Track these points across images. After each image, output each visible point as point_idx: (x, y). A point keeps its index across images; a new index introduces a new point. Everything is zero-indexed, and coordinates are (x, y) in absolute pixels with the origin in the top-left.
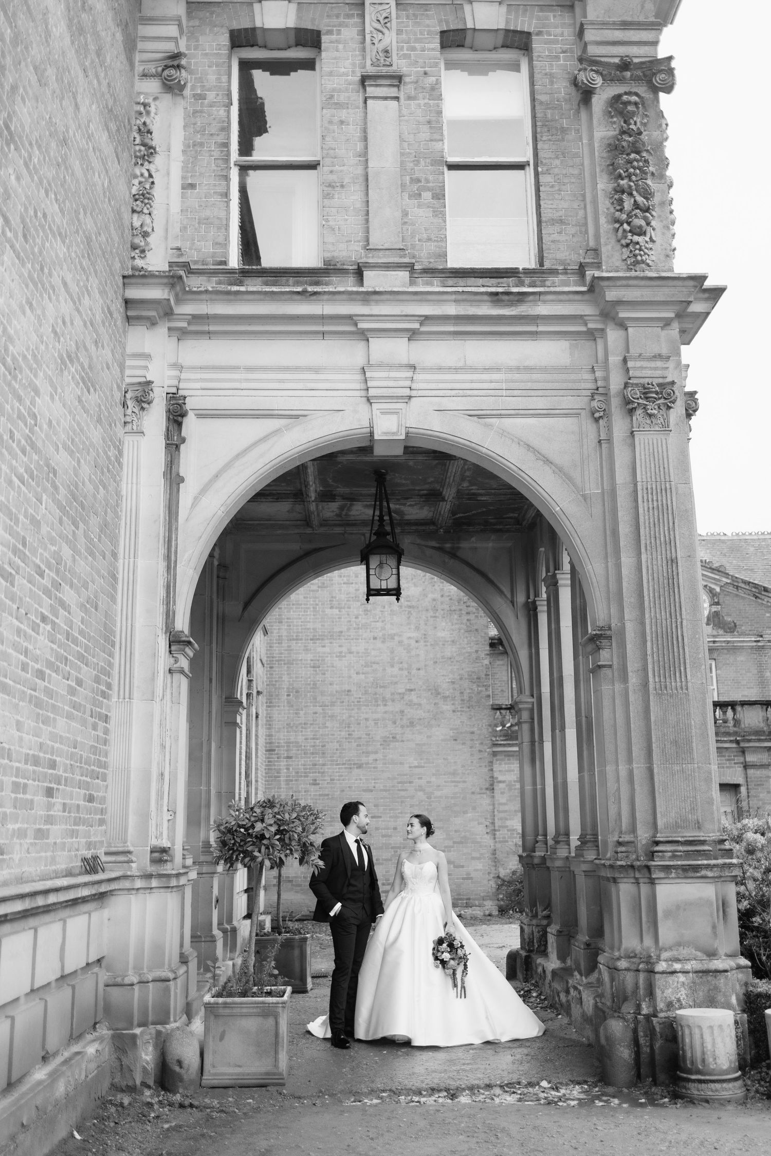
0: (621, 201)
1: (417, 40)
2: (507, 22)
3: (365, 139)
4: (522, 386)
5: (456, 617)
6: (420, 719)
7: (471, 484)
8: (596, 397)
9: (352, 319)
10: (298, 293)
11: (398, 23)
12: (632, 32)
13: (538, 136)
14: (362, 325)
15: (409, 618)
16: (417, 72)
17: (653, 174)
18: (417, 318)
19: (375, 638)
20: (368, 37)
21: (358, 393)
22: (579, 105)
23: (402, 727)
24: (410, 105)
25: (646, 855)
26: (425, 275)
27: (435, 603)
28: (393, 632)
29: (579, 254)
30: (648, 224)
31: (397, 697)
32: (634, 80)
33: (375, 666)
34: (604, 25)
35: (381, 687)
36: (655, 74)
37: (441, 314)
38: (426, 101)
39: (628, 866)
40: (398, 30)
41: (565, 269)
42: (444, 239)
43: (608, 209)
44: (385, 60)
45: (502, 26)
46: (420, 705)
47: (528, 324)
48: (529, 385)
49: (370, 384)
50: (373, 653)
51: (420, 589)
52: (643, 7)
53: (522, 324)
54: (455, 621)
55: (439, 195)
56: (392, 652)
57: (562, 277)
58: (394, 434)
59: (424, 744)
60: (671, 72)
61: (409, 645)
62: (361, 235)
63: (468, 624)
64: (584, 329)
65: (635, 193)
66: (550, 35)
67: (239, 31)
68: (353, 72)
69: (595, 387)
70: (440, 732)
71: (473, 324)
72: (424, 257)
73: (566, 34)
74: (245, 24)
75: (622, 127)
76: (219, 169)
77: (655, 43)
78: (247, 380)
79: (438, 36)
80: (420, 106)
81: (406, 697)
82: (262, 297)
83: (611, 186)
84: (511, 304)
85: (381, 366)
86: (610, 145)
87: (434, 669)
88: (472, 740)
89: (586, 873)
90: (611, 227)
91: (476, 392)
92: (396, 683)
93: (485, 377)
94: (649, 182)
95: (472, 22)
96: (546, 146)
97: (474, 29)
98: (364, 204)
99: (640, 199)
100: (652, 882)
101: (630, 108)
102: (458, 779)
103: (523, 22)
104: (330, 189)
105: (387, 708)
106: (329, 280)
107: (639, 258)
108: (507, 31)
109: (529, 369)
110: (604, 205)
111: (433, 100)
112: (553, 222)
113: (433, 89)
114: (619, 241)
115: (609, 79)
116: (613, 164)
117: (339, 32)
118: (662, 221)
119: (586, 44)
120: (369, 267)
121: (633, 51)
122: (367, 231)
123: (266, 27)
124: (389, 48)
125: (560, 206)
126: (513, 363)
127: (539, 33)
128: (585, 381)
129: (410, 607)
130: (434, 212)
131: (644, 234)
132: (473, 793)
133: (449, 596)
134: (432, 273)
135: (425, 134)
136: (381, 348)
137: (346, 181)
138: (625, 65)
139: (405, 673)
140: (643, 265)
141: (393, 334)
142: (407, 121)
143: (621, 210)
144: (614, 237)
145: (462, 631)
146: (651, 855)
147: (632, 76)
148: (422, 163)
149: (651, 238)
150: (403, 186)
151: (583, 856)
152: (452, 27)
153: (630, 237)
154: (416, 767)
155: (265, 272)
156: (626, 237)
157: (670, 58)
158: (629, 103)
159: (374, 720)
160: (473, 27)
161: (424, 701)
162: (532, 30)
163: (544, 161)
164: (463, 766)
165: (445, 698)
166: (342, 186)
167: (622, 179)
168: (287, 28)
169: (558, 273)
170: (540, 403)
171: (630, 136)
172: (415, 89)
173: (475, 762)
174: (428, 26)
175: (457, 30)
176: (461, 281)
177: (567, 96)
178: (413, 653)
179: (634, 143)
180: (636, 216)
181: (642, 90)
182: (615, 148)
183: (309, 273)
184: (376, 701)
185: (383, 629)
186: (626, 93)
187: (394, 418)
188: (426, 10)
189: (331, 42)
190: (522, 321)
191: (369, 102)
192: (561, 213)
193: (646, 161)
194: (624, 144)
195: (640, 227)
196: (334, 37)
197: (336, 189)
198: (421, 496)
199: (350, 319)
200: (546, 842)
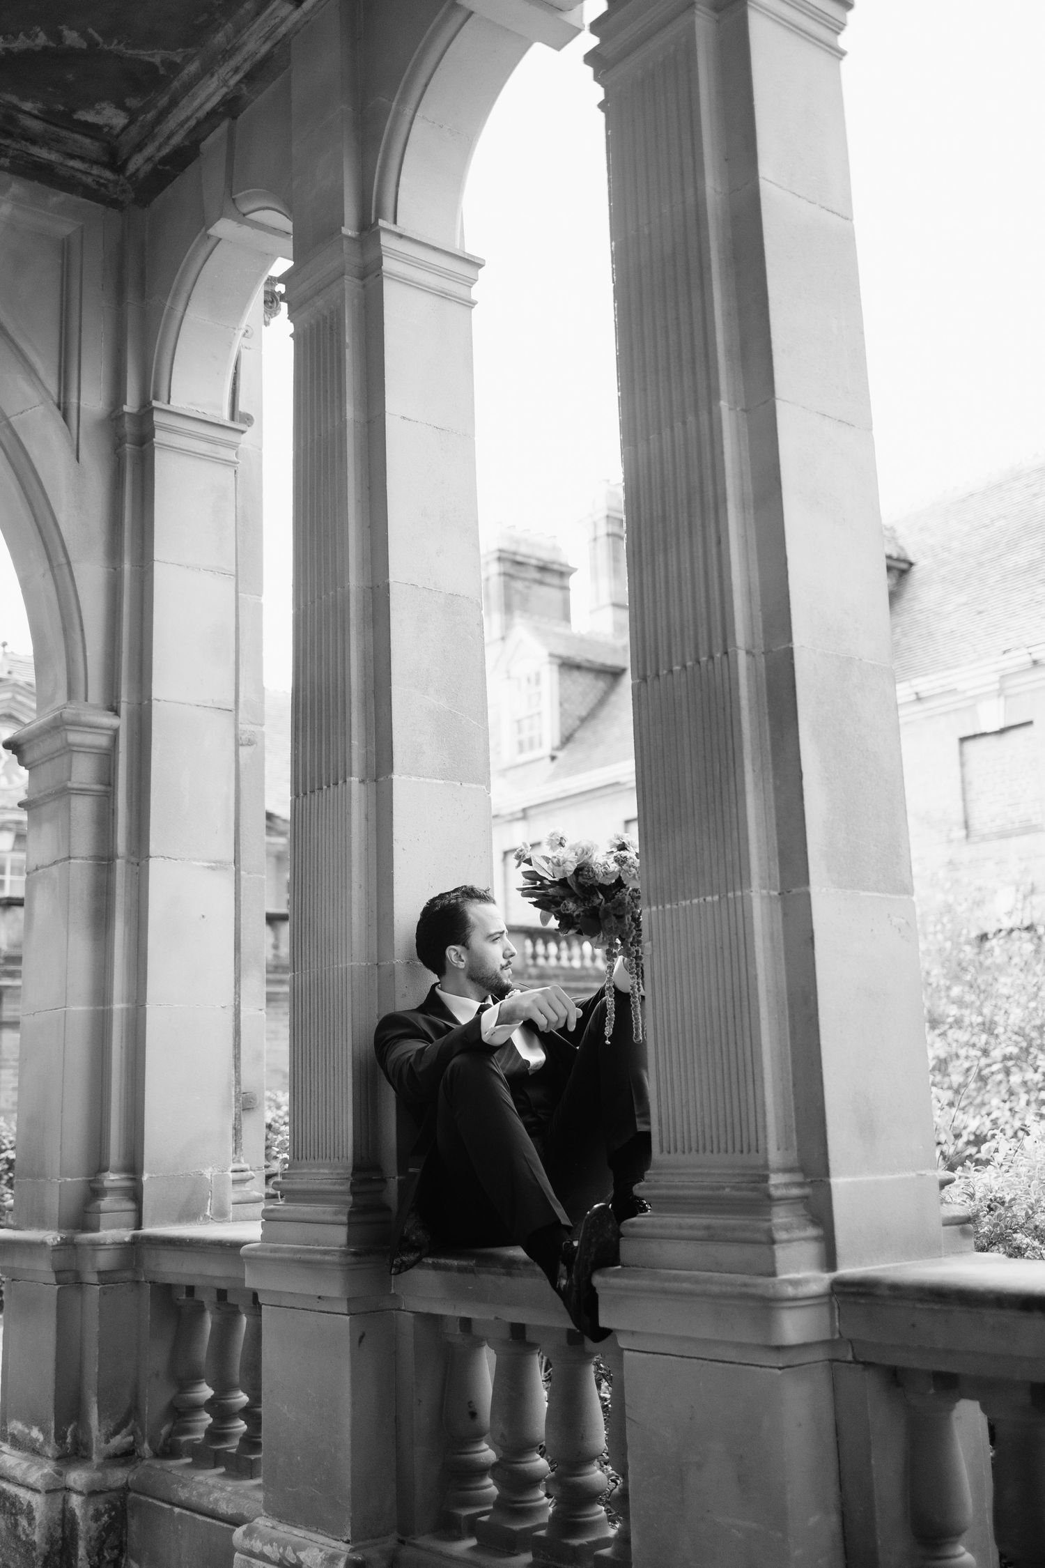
200: (135, 1194)
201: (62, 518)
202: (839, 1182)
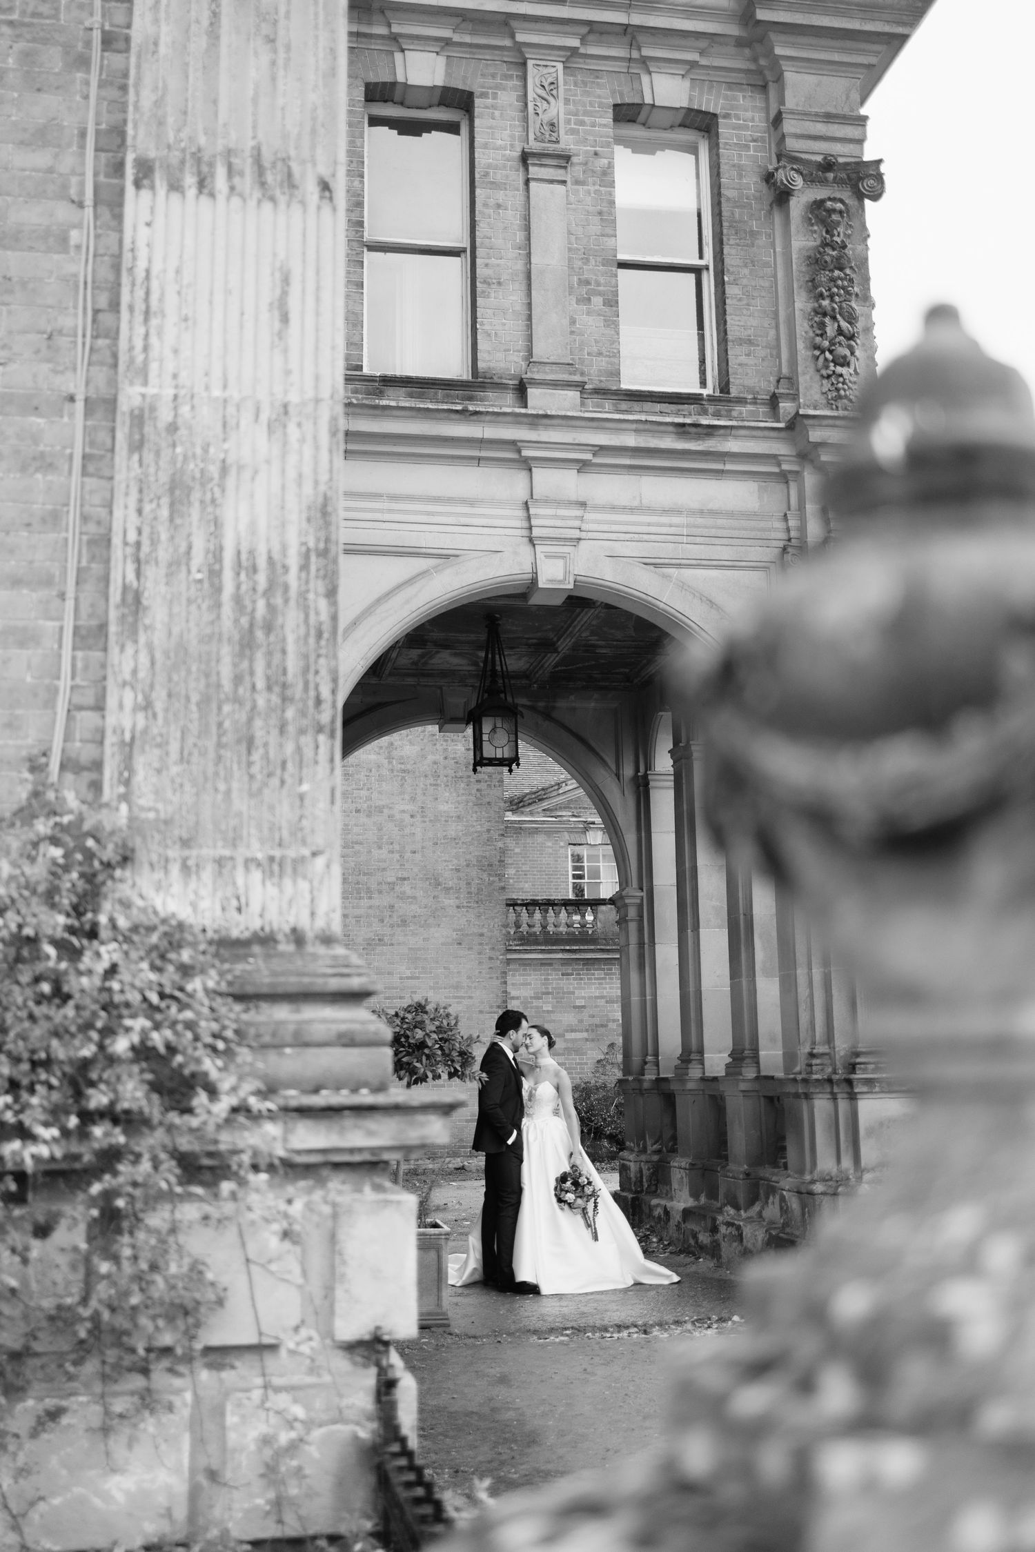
0: (822, 325)
1: (586, 113)
2: (691, 100)
3: (527, 228)
4: (705, 532)
5: (463, 785)
6: (415, 917)
7: (593, 633)
8: (789, 550)
9: (516, 445)
10: (457, 411)
11: (566, 90)
12: (836, 126)
13: (725, 239)
14: (525, 453)
15: (402, 785)
16: (587, 152)
17: (857, 295)
18: (590, 448)
19: (358, 811)
20: (531, 106)
21: (519, 532)
22: (771, 205)
23: (392, 926)
24: (578, 191)
25: (844, 1068)
26: (596, 396)
27: (435, 767)
28: (381, 803)
29: (769, 381)
30: (852, 353)
31: (385, 887)
32: (837, 183)
33: (357, 847)
34: (805, 115)
35: (365, 874)
36: (861, 179)
37: (618, 444)
38: (597, 187)
39: (825, 1080)
40: (565, 99)
41: (755, 398)
42: (617, 354)
43: (806, 332)
44: (550, 135)
45: (685, 104)
46: (414, 898)
47: (715, 461)
48: (713, 532)
49: (534, 522)
50: (356, 830)
51: (417, 748)
52: (848, 98)
53: (706, 461)
54: (462, 791)
55: (612, 302)
56: (380, 829)
57: (750, 408)
58: (560, 582)
59: (419, 949)
60: (879, 178)
61: (402, 821)
62: (521, 343)
63: (478, 795)
64: (776, 470)
65: (838, 316)
66: (739, 119)
67: (376, 84)
68: (512, 146)
69: (786, 538)
70: (441, 934)
71: (652, 457)
72: (594, 374)
73: (757, 119)
74: (385, 77)
75: (825, 238)
76: (354, 252)
77: (860, 141)
78: (390, 511)
79: (611, 111)
80: (590, 194)
81: (397, 888)
82: (414, 413)
83: (810, 305)
84: (698, 437)
85: (547, 501)
86: (809, 257)
87: (434, 852)
88: (481, 944)
89: (746, 1094)
90: (809, 353)
91: (653, 537)
92: (384, 869)
93: (664, 519)
94: (853, 304)
95: (651, 96)
96: (733, 252)
97: (653, 106)
98: (525, 307)
99: (844, 325)
100: (853, 1097)
101: (835, 217)
102: (461, 994)
103: (708, 101)
104: (485, 286)
105: (372, 902)
106: (485, 396)
107: (842, 392)
108: (690, 110)
109: (714, 513)
110: (803, 328)
111: (604, 186)
112: (741, 341)
113: (604, 173)
114: (818, 371)
115: (810, 180)
116: (813, 280)
117: (495, 96)
118: (866, 351)
119: (783, 136)
120: (534, 384)
121: (837, 148)
122: (530, 339)
123: (410, 82)
124: (555, 121)
125: (749, 324)
126: (695, 505)
127: (727, 116)
128: (776, 530)
129: (404, 771)
130: (605, 320)
131: (848, 365)
132: (481, 1012)
133: (454, 758)
134: (604, 394)
135: (595, 227)
136: (546, 479)
137: (504, 277)
138: (828, 165)
139: (397, 856)
140: (845, 401)
141: (562, 465)
142: (574, 210)
143: (821, 335)
144: (813, 366)
145: (471, 804)
146: (852, 1068)
147: (835, 178)
148: (592, 261)
149: (855, 370)
150: (571, 287)
151: (741, 1074)
152: (627, 100)
153: (832, 368)
154: (408, 978)
155: (410, 382)
156: (827, 367)
157: (879, 162)
158: (834, 211)
159: (356, 917)
160: (651, 102)
161: (420, 894)
162: (718, 111)
163: (731, 269)
164: (469, 977)
165: (447, 889)
166: (499, 283)
167: (823, 299)
168: (435, 87)
169: (746, 403)
170: (725, 553)
171: (834, 249)
172: (584, 172)
173: (484, 971)
174: (599, 97)
175: (633, 104)
176: (636, 406)
177: (758, 194)
178: (407, 831)
179: (838, 259)
180: (840, 344)
181: (846, 195)
182: (816, 262)
183: (462, 386)
184: (359, 893)
185: (369, 799)
186: (830, 199)
187: (560, 563)
188: (597, 77)
189: (487, 107)
190: (709, 458)
191: (532, 184)
192: (749, 332)
193: (851, 280)
194: (828, 258)
195: (845, 357)
196: (490, 101)
197: (493, 286)
198: (529, 646)
199: (514, 445)
200: (657, 1064)
201: (619, 819)
202: (762, 1053)
